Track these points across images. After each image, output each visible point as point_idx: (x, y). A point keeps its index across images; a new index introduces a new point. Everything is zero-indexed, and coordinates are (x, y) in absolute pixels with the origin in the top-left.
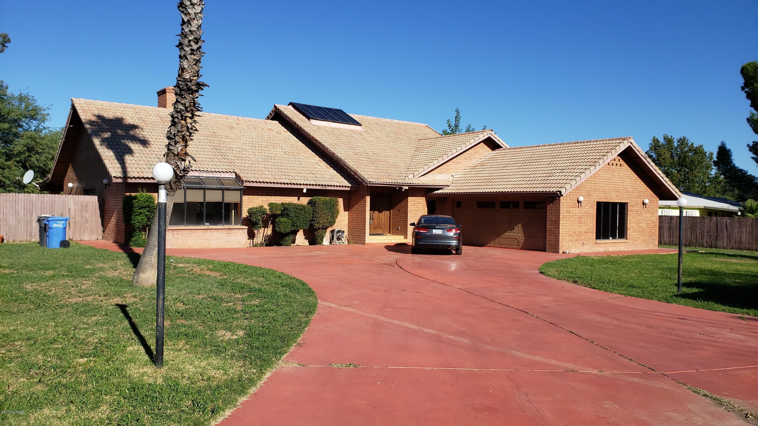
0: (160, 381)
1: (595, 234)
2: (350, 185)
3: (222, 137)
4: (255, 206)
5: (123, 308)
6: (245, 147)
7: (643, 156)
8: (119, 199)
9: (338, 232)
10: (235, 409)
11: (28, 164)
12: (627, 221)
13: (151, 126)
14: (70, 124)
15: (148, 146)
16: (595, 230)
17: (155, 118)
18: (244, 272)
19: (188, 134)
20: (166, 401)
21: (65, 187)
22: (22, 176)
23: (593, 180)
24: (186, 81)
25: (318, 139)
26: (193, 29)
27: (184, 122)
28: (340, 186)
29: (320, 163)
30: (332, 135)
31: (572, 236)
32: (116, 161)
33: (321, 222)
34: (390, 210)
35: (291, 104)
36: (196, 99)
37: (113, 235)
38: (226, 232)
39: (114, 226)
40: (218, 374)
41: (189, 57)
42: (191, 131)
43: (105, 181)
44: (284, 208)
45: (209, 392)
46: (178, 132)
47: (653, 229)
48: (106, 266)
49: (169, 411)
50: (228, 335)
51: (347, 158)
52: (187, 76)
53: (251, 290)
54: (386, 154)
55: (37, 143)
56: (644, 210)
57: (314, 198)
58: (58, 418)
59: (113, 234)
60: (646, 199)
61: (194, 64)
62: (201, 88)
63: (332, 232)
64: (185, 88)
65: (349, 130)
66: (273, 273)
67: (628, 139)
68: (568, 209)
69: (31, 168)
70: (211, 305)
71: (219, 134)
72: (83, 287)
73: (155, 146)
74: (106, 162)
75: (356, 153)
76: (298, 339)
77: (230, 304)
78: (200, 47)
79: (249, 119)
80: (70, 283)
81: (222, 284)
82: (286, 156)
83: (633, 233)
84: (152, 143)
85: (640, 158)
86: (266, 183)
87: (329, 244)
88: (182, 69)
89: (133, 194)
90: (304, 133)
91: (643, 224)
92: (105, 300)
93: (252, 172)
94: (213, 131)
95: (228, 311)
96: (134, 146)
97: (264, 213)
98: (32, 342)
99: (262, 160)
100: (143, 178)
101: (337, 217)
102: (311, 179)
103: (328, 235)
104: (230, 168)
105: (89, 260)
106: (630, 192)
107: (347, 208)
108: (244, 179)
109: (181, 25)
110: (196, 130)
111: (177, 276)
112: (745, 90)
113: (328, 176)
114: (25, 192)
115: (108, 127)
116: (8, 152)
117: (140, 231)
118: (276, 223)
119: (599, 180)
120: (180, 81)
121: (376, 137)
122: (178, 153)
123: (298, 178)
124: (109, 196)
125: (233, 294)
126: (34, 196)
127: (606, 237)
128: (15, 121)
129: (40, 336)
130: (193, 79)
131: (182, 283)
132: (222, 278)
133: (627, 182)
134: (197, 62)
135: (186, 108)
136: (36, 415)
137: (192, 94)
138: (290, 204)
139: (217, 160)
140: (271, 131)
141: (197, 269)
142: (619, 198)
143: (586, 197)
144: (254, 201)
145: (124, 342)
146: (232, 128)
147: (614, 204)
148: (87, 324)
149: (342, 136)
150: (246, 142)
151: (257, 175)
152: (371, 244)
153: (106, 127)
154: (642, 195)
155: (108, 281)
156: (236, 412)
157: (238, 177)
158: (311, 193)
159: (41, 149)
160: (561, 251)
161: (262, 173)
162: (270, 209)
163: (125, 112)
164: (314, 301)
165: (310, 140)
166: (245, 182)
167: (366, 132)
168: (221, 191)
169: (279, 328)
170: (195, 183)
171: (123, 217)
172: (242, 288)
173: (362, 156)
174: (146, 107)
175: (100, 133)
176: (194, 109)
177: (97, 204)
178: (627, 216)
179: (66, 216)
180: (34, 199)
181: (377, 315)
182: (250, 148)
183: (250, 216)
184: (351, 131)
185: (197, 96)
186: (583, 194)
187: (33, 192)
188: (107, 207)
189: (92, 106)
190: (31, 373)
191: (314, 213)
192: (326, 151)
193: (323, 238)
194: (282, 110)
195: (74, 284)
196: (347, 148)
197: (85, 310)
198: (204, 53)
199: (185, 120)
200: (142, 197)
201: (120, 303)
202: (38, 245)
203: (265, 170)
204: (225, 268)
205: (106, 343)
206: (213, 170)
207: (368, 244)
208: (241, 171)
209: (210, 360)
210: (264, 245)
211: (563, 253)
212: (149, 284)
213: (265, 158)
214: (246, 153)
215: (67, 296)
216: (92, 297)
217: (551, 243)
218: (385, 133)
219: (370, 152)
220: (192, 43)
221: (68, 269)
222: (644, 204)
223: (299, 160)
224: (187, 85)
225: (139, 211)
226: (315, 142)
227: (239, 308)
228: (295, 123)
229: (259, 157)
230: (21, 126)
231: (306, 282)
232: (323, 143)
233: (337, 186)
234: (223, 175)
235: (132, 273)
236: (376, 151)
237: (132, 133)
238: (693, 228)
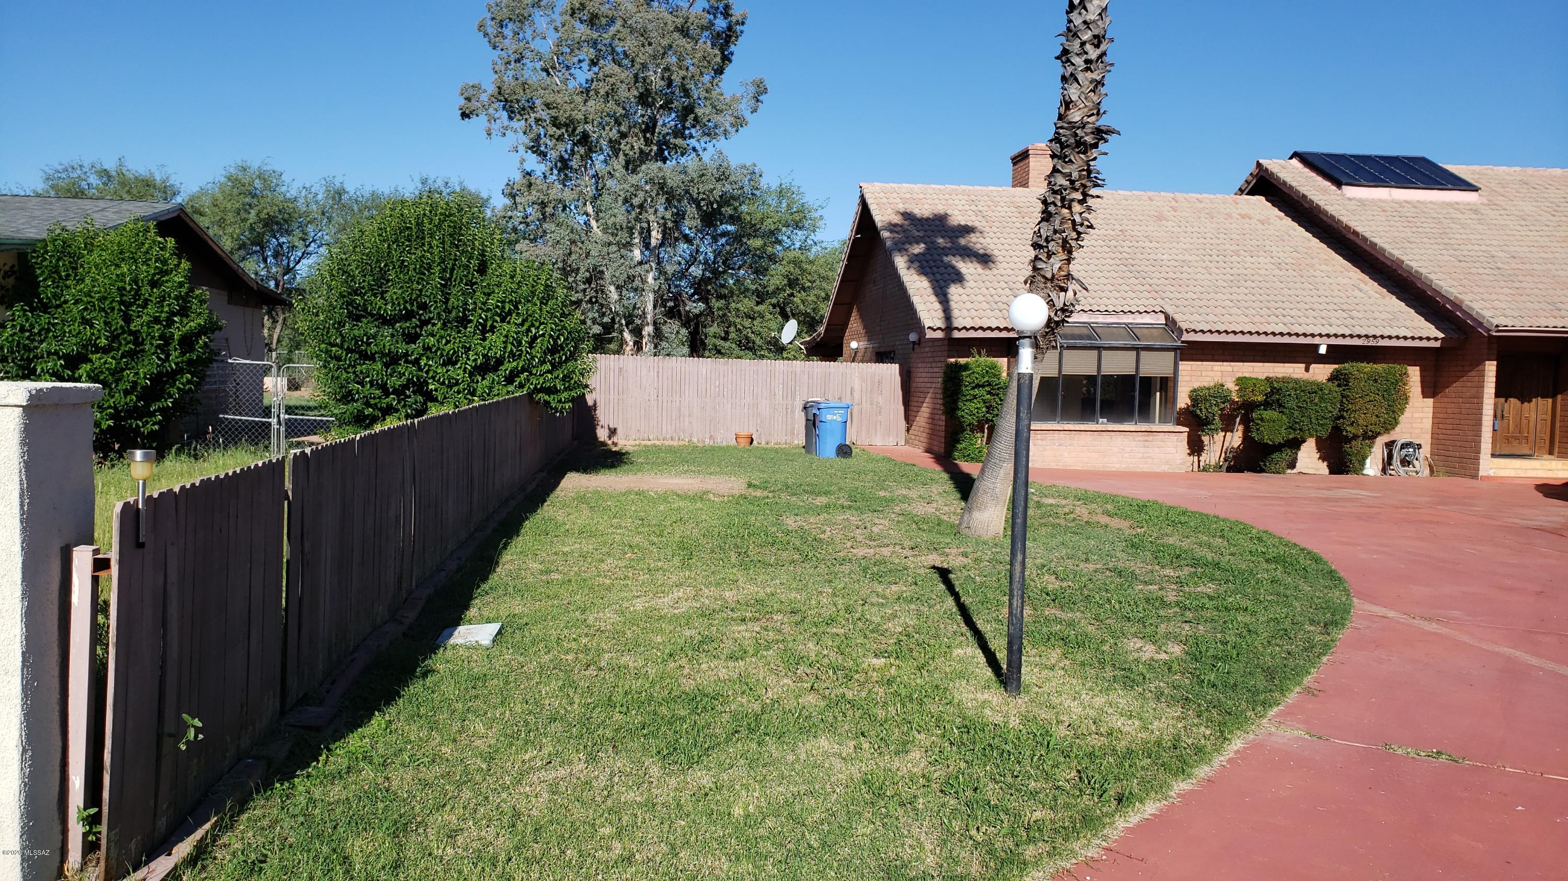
0: (1014, 722)
2: (1441, 335)
3: (1138, 239)
4: (1206, 385)
5: (944, 574)
6: (1187, 257)
8: (937, 370)
9: (1404, 446)
10: (1166, 803)
11: (788, 309)
13: (999, 225)
14: (857, 233)
15: (992, 265)
17: (1006, 209)
18: (1181, 523)
19: (1074, 235)
20: (1027, 762)
21: (844, 349)
22: (780, 329)
24: (1074, 127)
25: (1359, 229)
26: (1091, 17)
27: (1067, 211)
28: (1413, 338)
29: (1362, 286)
30: (1397, 219)
32: (933, 298)
33: (1361, 422)
34: (1554, 396)
35: (1295, 155)
36: (1092, 163)
37: (924, 437)
38: (1140, 438)
39: (926, 420)
40: (1131, 727)
41: (1080, 77)
42: (1079, 229)
43: (913, 337)
44: (1273, 388)
45: (1111, 760)
46: (1055, 232)
48: (913, 494)
49: (1033, 784)
50: (1149, 651)
51: (1436, 270)
52: (1075, 116)
53: (1196, 563)
54: (1550, 256)
55: (803, 271)
57: (1346, 365)
58: (843, 759)
59: (925, 435)
61: (1091, 91)
62: (1103, 139)
63: (1390, 445)
64: (1072, 141)
65: (1444, 202)
66: (1245, 530)
69: (794, 316)
70: (1113, 586)
71: (1133, 234)
72: (876, 530)
73: (1005, 265)
74: (916, 300)
75: (1462, 258)
76: (1305, 679)
77: (1150, 587)
78: (1104, 54)
79: (1199, 196)
80: (855, 520)
81: (1134, 546)
82: (1281, 273)
84: (1000, 259)
86: (1232, 335)
87: (1379, 474)
88: (1067, 104)
89: (963, 361)
90: (1325, 218)
92: (912, 556)
93: (1201, 310)
94: (1120, 228)
95: (1148, 600)
96: (967, 268)
97: (1226, 399)
98: (798, 618)
99: (1225, 284)
100: (981, 328)
101: (1402, 410)
102: (1339, 322)
103: (1377, 452)
104: (1155, 302)
105: (884, 481)
107: (1430, 389)
108: (1184, 326)
109: (1068, 13)
110: (1091, 227)
111: (1043, 521)
113: (1383, 316)
114: (783, 358)
115: (921, 234)
116: (760, 288)
117: (972, 431)
118: (1253, 421)
120: (1062, 128)
121: (1520, 216)
122: (1053, 276)
123: (1308, 321)
124: (920, 365)
125: (1157, 567)
126: (799, 366)
128: (772, 233)
129: (810, 609)
130: (1088, 122)
131: (1053, 536)
132: (1134, 533)
134: (1099, 83)
135: (1072, 182)
136: (808, 746)
137: (1085, 153)
138: (1285, 380)
139: (1127, 288)
140: (1247, 220)
141: (1082, 511)
144: (1204, 374)
145: (948, 638)
146: (1160, 218)
148: (883, 597)
149: (1423, 220)
150: (1191, 247)
151: (1212, 318)
152: (1493, 478)
153: (917, 234)
155: (918, 522)
156: (1168, 811)
157: (1170, 322)
158: (1337, 354)
159: (810, 281)
161: (1224, 311)
162: (1240, 390)
163: (950, 202)
164: (1344, 599)
165: (1340, 232)
166: (1185, 332)
167: (1491, 204)
168: (1134, 353)
169: (1261, 649)
170: (1081, 337)
171: (943, 405)
172: (1177, 558)
173: (1477, 265)
174: (991, 188)
175: (907, 246)
176: (1089, 184)
177: (898, 379)
179: (847, 401)
180: (798, 370)
181: (1514, 648)
182: (1198, 258)
183: (1193, 406)
184: (1449, 204)
185: (1095, 155)
187: (795, 358)
188: (914, 385)
189: (895, 195)
190: (799, 671)
191: (1344, 400)
192: (1379, 257)
193: (1364, 458)
194: (1275, 170)
195: (860, 523)
196: (1436, 247)
197: (879, 570)
198: (1112, 65)
199: (1070, 208)
200: (979, 366)
201: (938, 564)
202: (803, 450)
203: (1232, 304)
204: (1139, 512)
205: (917, 636)
206: (1119, 309)
207: (1488, 478)
208: (1178, 310)
209: (1113, 696)
210: (1224, 468)
212: (991, 533)
213: (1232, 278)
214: (1189, 270)
215: (849, 544)
216: (891, 548)
218: (1548, 204)
219: (1501, 254)
220: (1088, 47)
221: (850, 496)
223: (1310, 280)
224: (1076, 135)
225: (972, 392)
226: (1352, 237)
227: (1171, 597)
228: (1304, 196)
229: (1218, 277)
230: (779, 242)
231: (1323, 556)
232: (1372, 239)
233: (1405, 338)
234: (1139, 319)
235: (959, 511)
236: (1518, 249)
237: (963, 242)
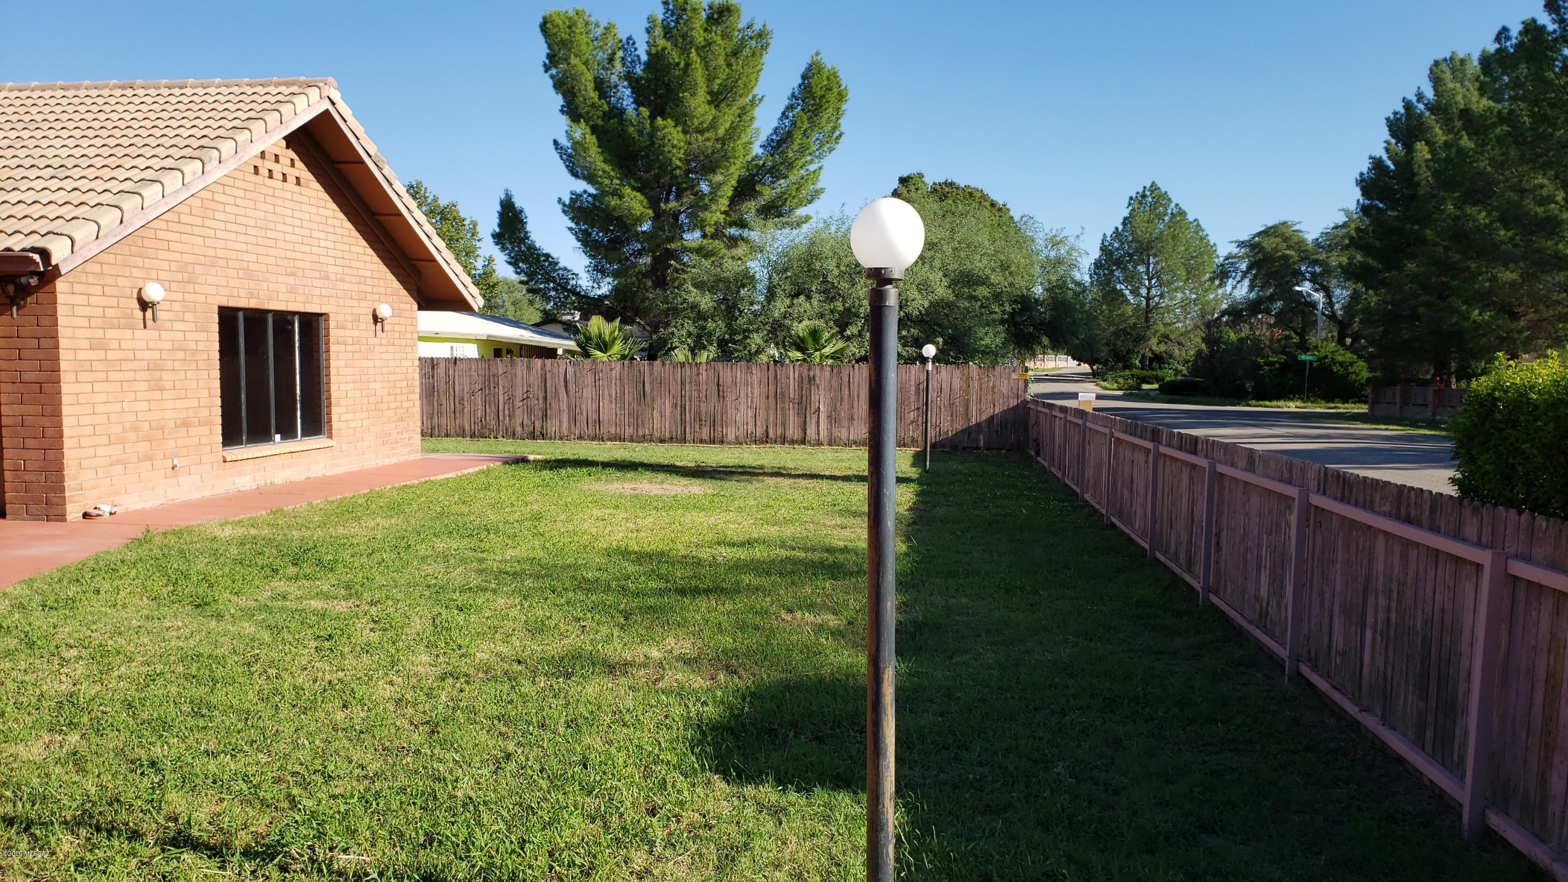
1: (219, 429)
7: (370, 156)
12: (328, 375)
16: (218, 411)
23: (198, 221)
31: (123, 441)
47: (405, 398)
56: (377, 341)
60: (380, 302)
67: (321, 85)
68: (99, 334)
83: (350, 416)
85: (362, 162)
91: (378, 385)
106: (333, 277)
112: (550, 72)
119: (221, 225)
127: (260, 434)
133: (322, 243)
142: (300, 298)
143: (174, 286)
147: (283, 319)
154: (369, 289)
160: (73, 512)
178: (328, 360)
186: (162, 275)
211: (86, 515)
217: (27, 477)
222: (376, 319)
238: (489, 389)
